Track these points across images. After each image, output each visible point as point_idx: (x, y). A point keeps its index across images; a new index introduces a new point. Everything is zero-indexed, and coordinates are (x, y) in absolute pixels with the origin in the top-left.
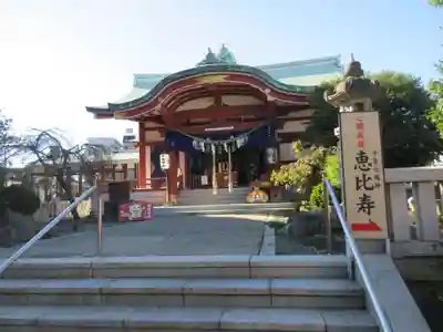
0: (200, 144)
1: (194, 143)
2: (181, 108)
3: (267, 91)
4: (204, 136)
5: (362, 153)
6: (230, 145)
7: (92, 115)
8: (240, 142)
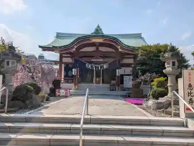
0: (89, 66)
1: (87, 65)
2: (82, 50)
3: (119, 47)
4: (91, 63)
5: (190, 84)
6: (101, 67)
7: (41, 49)
8: (105, 66)
